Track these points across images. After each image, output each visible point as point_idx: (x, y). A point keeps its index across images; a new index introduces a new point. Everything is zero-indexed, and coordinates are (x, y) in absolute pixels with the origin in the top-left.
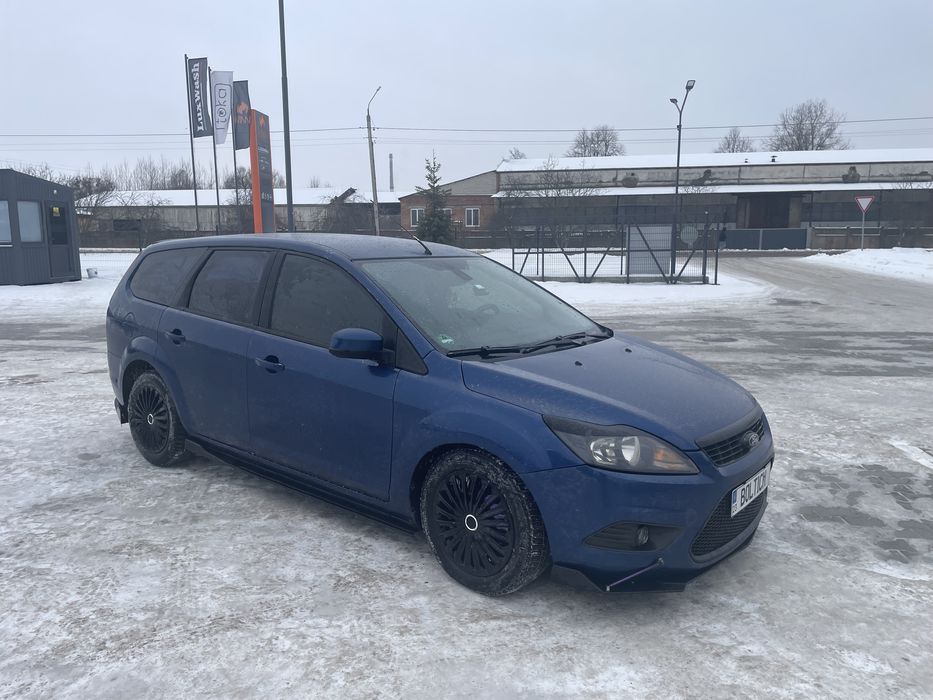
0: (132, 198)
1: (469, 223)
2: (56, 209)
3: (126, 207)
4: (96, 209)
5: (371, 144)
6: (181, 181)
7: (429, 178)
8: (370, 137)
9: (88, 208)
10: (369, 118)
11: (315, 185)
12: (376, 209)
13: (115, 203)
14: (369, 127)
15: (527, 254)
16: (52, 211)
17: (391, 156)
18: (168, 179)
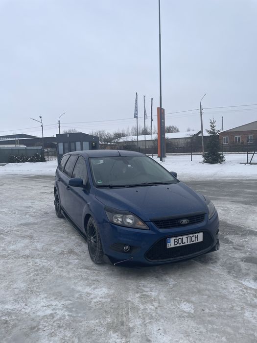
0: (127, 139)
1: (225, 142)
2: (94, 144)
3: (125, 142)
4: (117, 142)
5: (201, 115)
6: (145, 132)
7: (211, 126)
8: (201, 112)
9: (114, 142)
10: (201, 105)
11: (189, 130)
12: (202, 138)
13: (122, 141)
14: (201, 109)
15: (254, 154)
16: (92, 144)
17: (222, 117)
18: (141, 132)
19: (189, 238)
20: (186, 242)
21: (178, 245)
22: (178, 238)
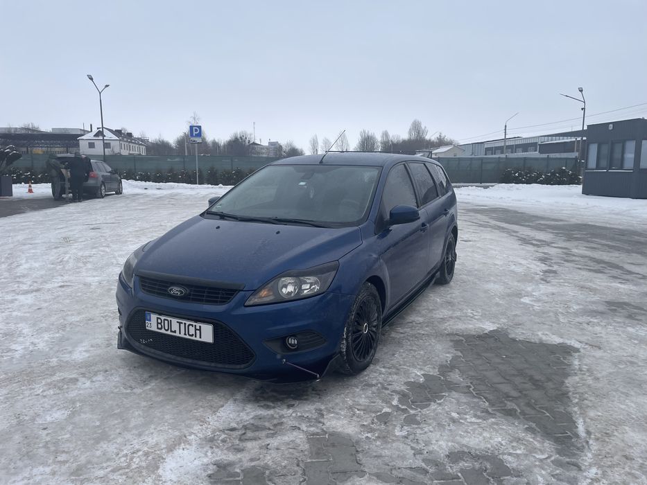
19: (182, 326)
20: (178, 332)
21: (163, 331)
22: (163, 318)
